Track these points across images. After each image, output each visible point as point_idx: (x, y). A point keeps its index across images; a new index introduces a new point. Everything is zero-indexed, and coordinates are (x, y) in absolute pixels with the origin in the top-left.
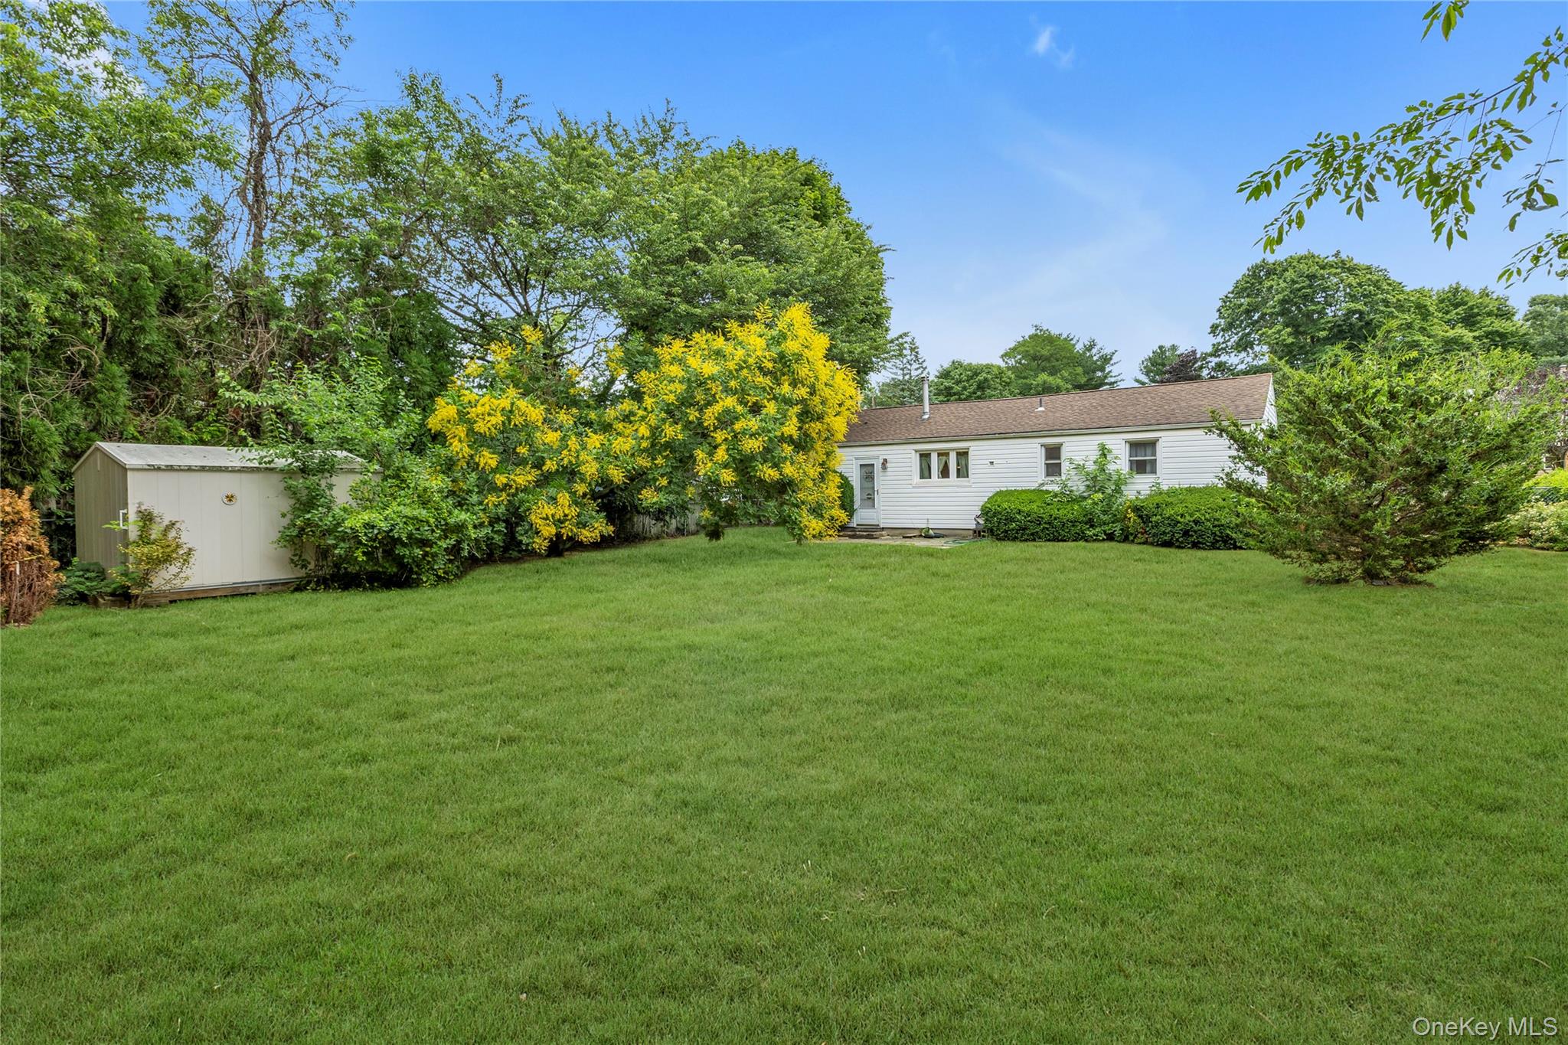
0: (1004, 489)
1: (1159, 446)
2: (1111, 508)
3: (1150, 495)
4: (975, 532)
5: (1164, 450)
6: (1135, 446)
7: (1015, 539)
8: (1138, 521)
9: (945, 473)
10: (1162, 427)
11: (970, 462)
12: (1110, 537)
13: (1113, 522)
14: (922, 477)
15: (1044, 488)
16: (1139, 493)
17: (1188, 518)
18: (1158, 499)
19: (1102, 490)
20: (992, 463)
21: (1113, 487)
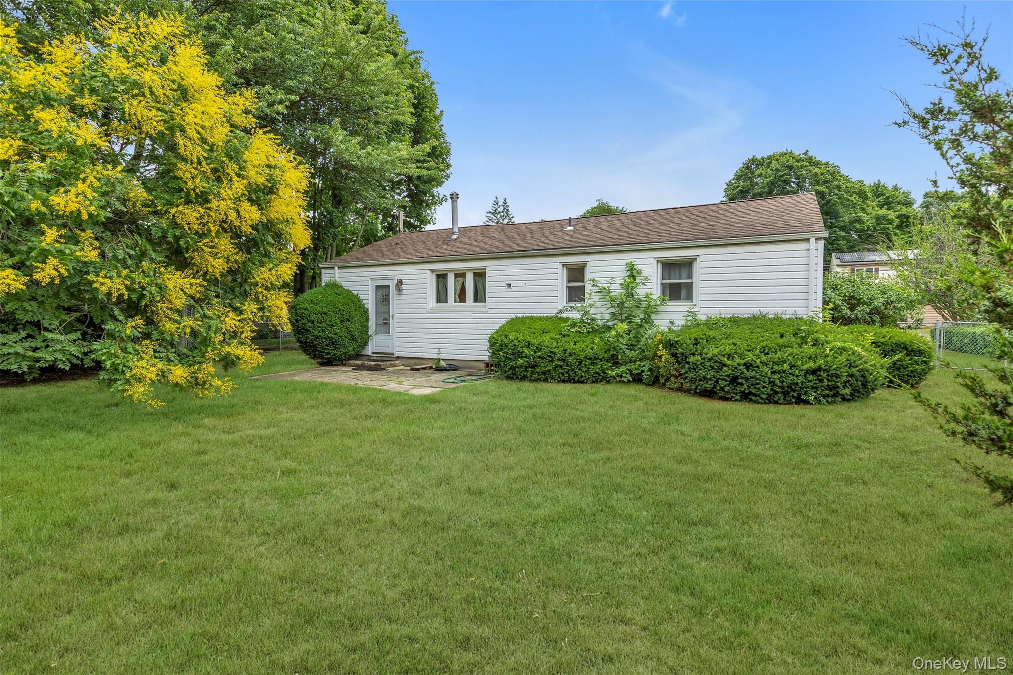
0: (520, 316)
1: (697, 267)
2: (638, 341)
3: (687, 327)
4: (487, 365)
5: (703, 271)
6: (668, 266)
7: (524, 378)
8: (672, 360)
9: (461, 296)
10: (701, 243)
11: (488, 284)
12: (637, 379)
13: (640, 360)
14: (439, 301)
15: (565, 315)
16: (672, 323)
17: (738, 360)
18: (696, 333)
19: (629, 319)
20: (509, 285)
21: (642, 316)
